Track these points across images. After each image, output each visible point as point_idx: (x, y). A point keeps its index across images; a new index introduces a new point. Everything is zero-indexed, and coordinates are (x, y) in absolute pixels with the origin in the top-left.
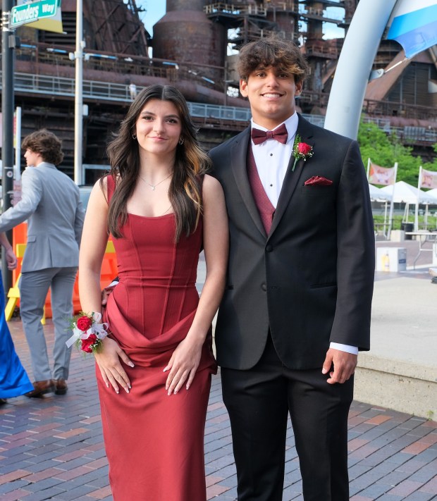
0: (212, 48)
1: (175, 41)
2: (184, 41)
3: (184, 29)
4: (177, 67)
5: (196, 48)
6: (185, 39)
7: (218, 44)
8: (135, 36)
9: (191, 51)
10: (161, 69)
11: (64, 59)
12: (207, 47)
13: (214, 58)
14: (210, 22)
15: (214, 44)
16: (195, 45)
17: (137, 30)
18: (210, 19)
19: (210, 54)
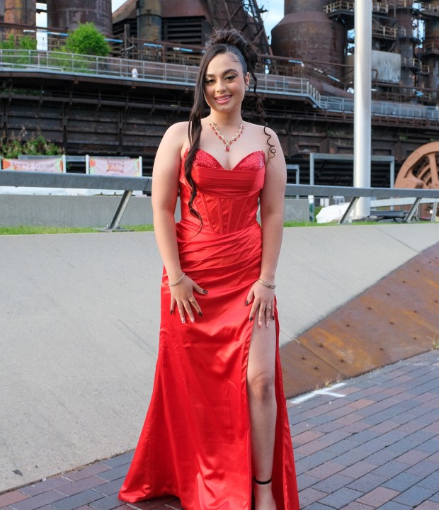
0: (333, 48)
1: (295, 43)
2: (305, 42)
3: (305, 30)
4: (303, 65)
5: (317, 48)
6: (306, 39)
7: (339, 44)
8: (257, 37)
9: (312, 52)
10: (287, 68)
11: (190, 58)
12: (327, 47)
13: (335, 58)
14: (330, 21)
15: (334, 44)
16: (316, 46)
17: (258, 32)
18: (330, 18)
19: (331, 54)
